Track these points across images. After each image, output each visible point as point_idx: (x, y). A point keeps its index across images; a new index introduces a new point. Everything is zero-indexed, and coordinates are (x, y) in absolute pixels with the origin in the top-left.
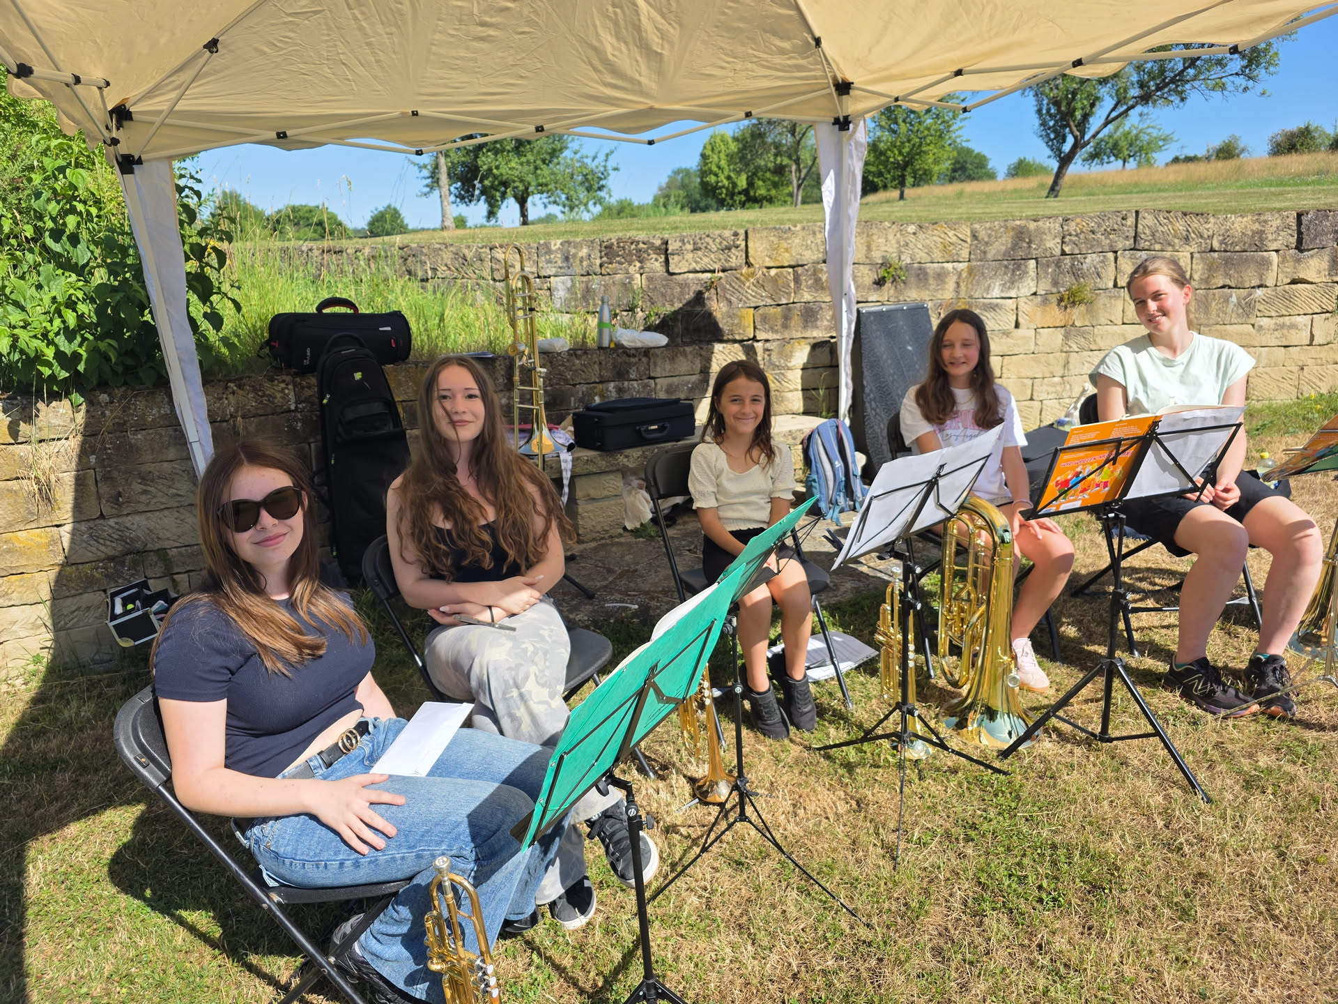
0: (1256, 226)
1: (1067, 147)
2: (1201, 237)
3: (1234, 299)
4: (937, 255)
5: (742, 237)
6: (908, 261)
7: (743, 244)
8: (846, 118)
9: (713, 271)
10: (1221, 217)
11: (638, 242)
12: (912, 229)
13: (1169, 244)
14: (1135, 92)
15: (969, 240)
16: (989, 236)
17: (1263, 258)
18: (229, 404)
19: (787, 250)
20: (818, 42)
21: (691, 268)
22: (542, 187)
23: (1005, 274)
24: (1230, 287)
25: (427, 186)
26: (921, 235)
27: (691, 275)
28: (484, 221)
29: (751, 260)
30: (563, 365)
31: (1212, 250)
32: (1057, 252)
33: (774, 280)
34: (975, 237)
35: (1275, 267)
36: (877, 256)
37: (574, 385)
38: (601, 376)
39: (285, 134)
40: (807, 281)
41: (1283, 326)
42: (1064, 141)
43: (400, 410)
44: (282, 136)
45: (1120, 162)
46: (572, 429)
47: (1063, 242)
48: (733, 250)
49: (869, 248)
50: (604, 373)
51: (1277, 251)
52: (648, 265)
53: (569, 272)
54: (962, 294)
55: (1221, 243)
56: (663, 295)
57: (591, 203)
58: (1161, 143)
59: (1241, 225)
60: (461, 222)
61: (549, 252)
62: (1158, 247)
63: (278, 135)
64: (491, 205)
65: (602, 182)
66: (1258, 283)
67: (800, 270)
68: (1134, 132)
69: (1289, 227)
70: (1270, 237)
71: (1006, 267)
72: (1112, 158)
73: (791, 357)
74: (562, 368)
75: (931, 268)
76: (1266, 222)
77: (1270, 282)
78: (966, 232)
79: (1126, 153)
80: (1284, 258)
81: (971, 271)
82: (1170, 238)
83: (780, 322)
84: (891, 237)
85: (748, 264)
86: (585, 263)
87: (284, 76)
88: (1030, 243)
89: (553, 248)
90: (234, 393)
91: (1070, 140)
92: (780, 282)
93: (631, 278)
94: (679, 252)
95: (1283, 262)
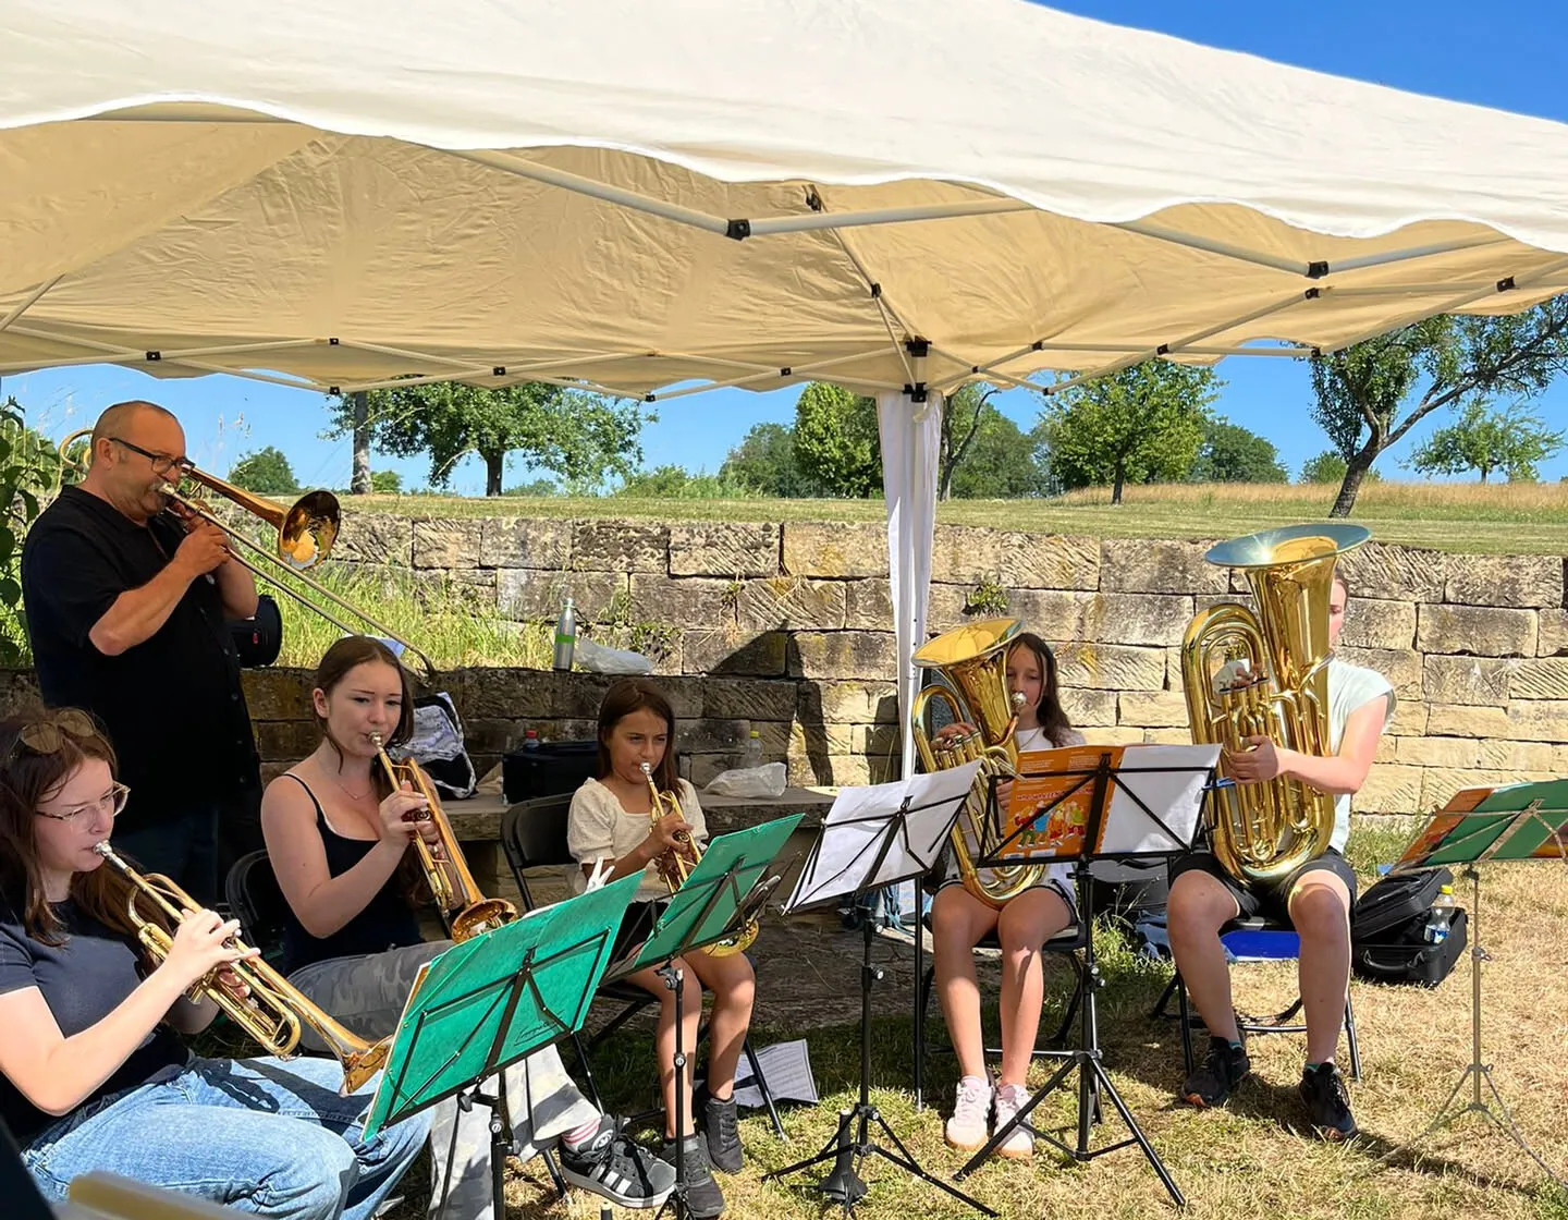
0: (1507, 573)
1: (1362, 442)
2: (1430, 582)
3: (1477, 671)
4: (1053, 578)
5: (776, 533)
6: (1011, 583)
7: (777, 542)
8: (920, 386)
9: (732, 577)
10: (1458, 557)
11: (627, 529)
12: (1016, 539)
13: (1385, 589)
14: (1468, 366)
15: (1098, 561)
16: (1127, 558)
17: (1517, 617)
18: (15, 704)
19: (838, 556)
20: (876, 289)
21: (701, 569)
22: (530, 439)
23: (1149, 612)
24: (1471, 654)
25: (338, 421)
26: (1029, 549)
27: (700, 580)
28: (426, 485)
29: (788, 566)
30: (498, 689)
31: (1445, 601)
32: (1224, 587)
33: (819, 596)
34: (1106, 557)
35: (1534, 631)
36: (966, 573)
37: (514, 719)
38: (553, 709)
39: (157, 354)
40: (864, 601)
41: (1548, 714)
42: (1357, 433)
43: (256, 734)
44: (153, 356)
45: (1477, 471)
46: (501, 779)
47: (1231, 576)
48: (763, 550)
49: (955, 563)
50: (558, 705)
51: (1537, 609)
52: (640, 561)
53: (525, 563)
54: (1088, 636)
55: (1458, 591)
56: (659, 605)
57: (607, 470)
58: (1543, 446)
59: (1483, 569)
60: (389, 483)
61: (499, 532)
62: (1367, 592)
63: (149, 356)
64: (440, 459)
65: (632, 438)
66: (1509, 650)
67: (855, 584)
68: (1500, 426)
69: (1552, 576)
70: (1526, 590)
71: (1150, 602)
72: (1465, 464)
73: (838, 704)
74: (496, 693)
75: (1045, 596)
76: (1519, 567)
77: (1529, 651)
78: (1093, 549)
79: (1487, 457)
80: (1547, 618)
81: (1100, 604)
82: (1386, 580)
83: (824, 655)
84: (987, 548)
85: (783, 570)
86: (549, 553)
87: (171, 291)
88: (1184, 571)
89: (505, 528)
90: (22, 689)
91: (1366, 433)
92: (827, 598)
93: (614, 579)
94: (686, 547)
95: (1545, 625)
